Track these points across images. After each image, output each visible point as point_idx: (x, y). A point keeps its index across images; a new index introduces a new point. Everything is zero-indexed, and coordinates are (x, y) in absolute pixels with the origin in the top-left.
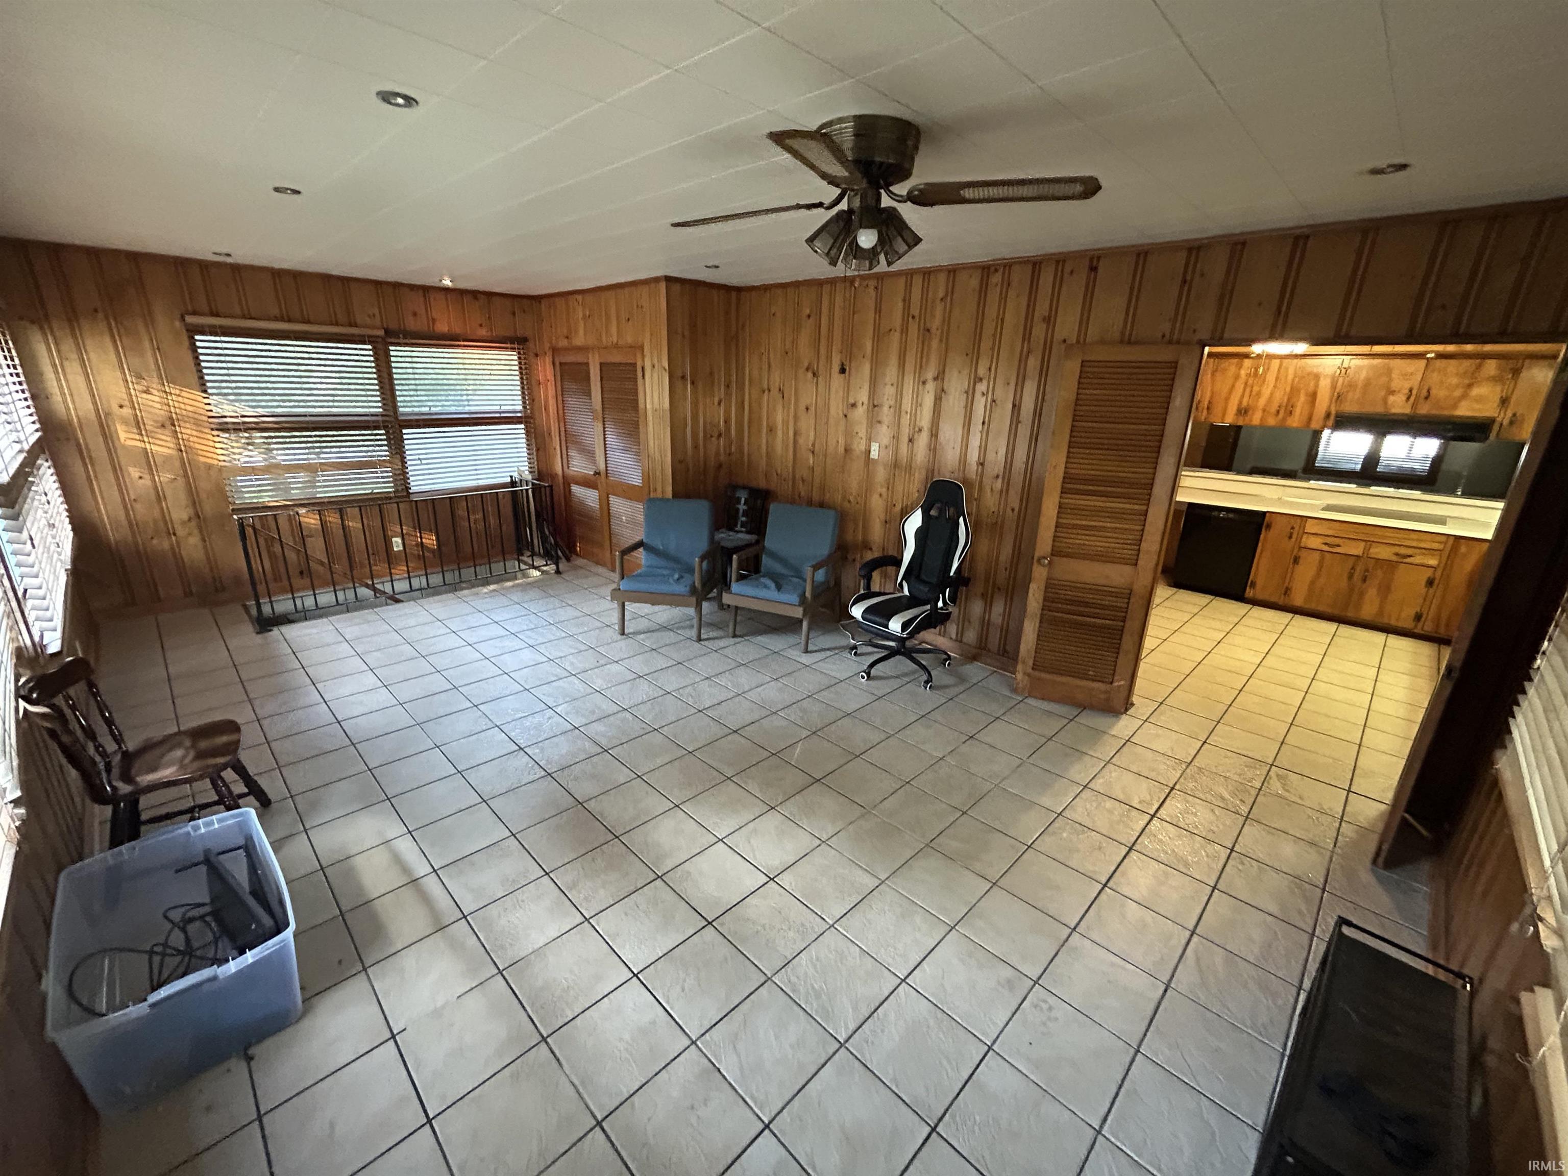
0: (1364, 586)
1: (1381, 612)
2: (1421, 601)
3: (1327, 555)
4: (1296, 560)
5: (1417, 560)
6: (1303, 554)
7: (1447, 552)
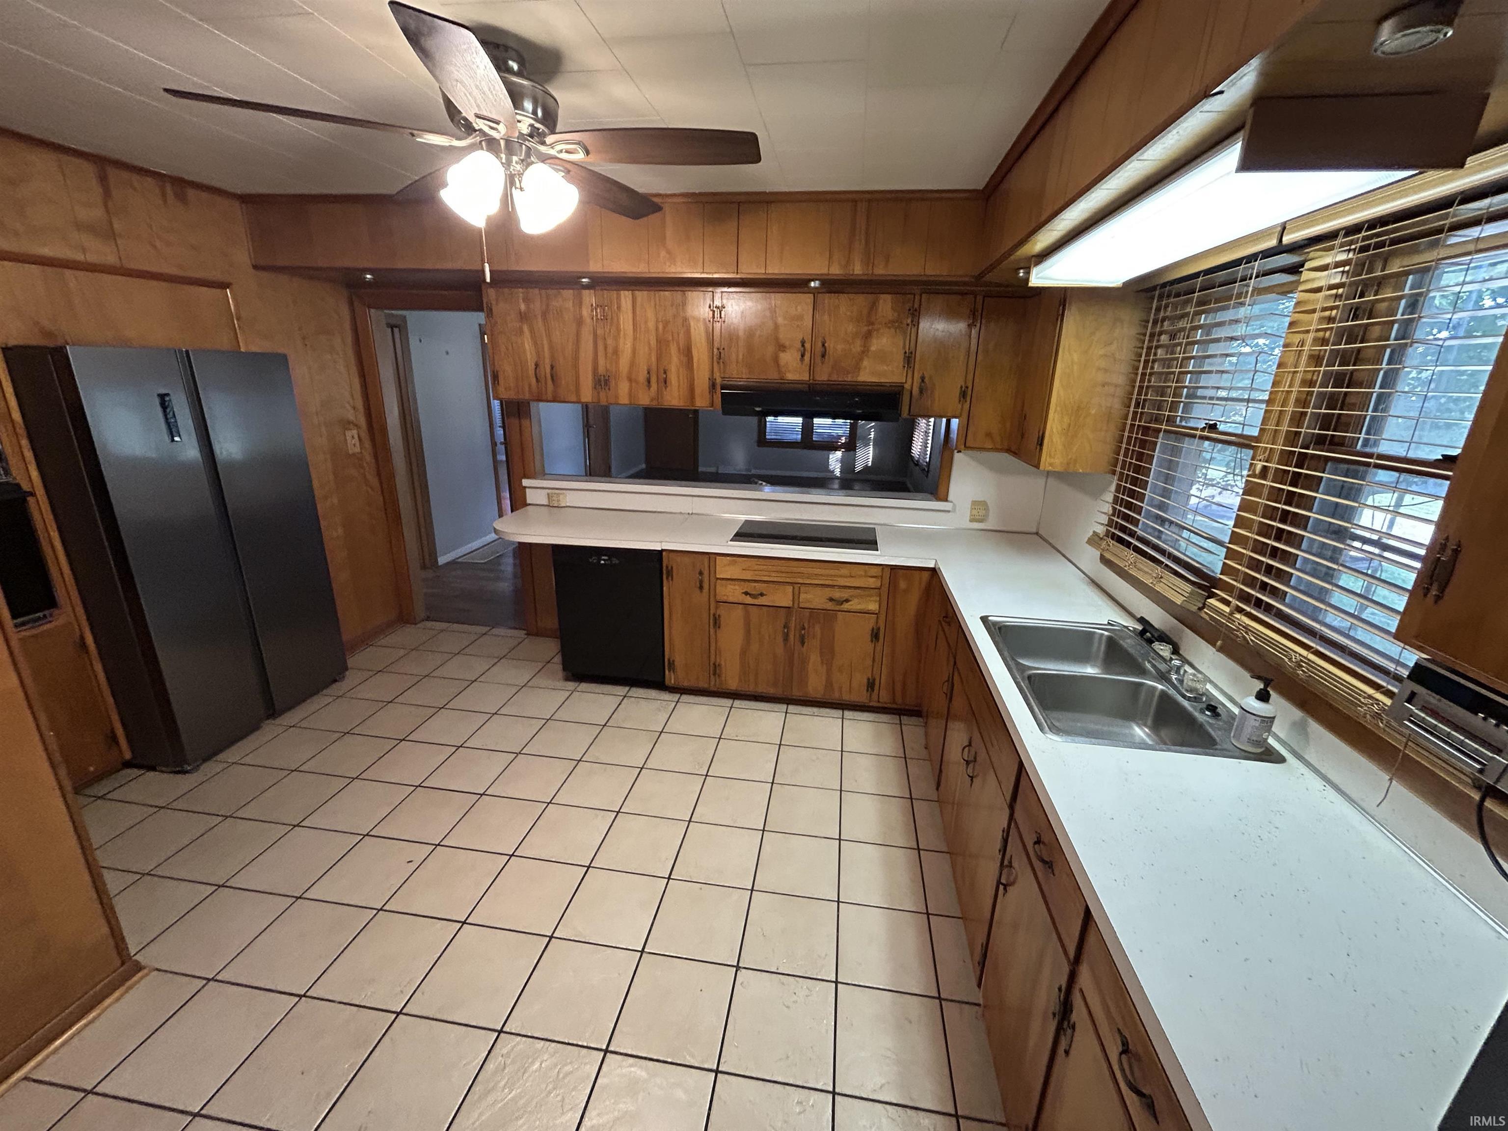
0: (804, 649)
1: (829, 684)
2: (869, 662)
3: (754, 611)
4: (716, 622)
5: (854, 605)
6: (723, 611)
7: (885, 590)
